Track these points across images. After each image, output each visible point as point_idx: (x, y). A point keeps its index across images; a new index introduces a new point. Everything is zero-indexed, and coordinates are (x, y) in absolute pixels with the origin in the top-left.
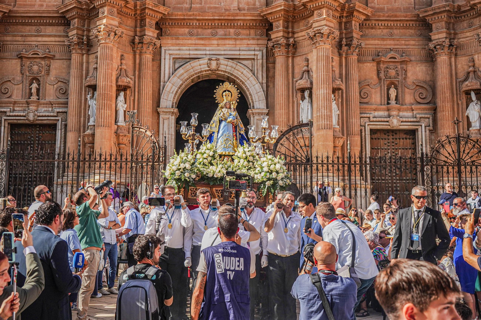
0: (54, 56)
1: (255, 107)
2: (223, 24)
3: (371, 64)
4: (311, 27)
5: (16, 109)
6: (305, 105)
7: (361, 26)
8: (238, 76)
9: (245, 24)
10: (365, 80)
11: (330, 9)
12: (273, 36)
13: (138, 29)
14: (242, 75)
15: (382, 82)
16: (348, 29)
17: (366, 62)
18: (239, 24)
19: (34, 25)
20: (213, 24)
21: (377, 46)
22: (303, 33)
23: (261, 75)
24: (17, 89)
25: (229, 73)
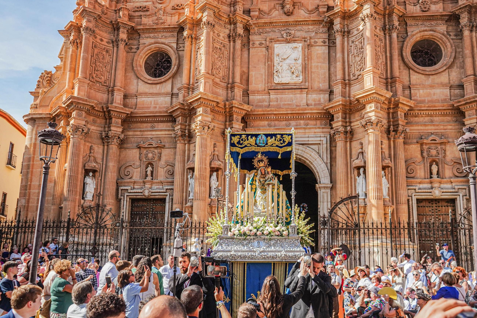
0: (164, 146)
1: (321, 182)
2: (295, 117)
3: (416, 146)
4: (363, 118)
5: (135, 187)
6: (360, 180)
7: (406, 115)
8: (307, 158)
9: (312, 117)
10: (411, 158)
11: (378, 103)
12: (334, 126)
13: (227, 123)
14: (310, 157)
15: (425, 160)
16: (395, 118)
17: (411, 143)
18: (307, 117)
19: (150, 123)
20: (287, 117)
21: (420, 131)
22: (358, 122)
23: (326, 157)
24: (137, 172)
25: (300, 155)
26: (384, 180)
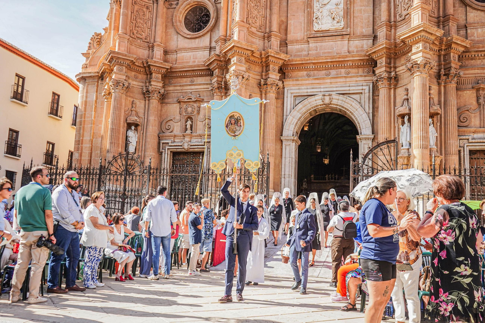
0: (203, 100)
1: (362, 133)
2: (335, 66)
3: (471, 92)
5: (176, 140)
7: (460, 58)
8: (348, 108)
9: (354, 64)
10: (465, 106)
11: (427, 42)
12: (377, 72)
13: (264, 74)
14: (351, 107)
15: (482, 107)
16: (447, 60)
17: (466, 89)
18: (348, 65)
19: (189, 77)
20: (327, 66)
21: (477, 75)
22: (404, 67)
23: (368, 107)
24: (177, 126)
25: (340, 106)
26: (432, 129)
